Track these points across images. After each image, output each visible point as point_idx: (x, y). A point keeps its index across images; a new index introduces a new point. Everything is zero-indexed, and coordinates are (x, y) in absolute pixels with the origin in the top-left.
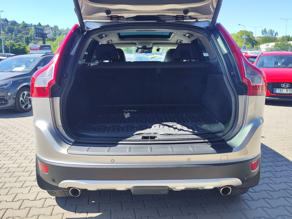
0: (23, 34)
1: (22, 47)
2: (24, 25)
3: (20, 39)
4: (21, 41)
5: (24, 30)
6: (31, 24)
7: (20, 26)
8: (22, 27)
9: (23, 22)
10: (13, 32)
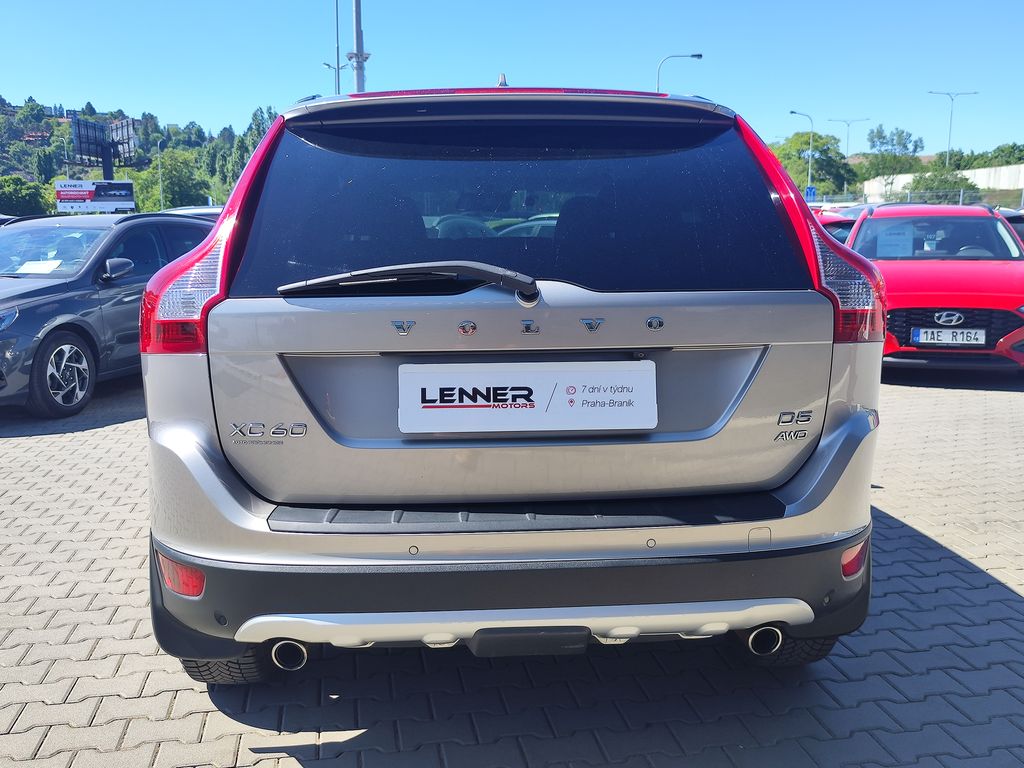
0: (28, 142)
1: (28, 188)
2: (32, 109)
3: (20, 161)
4: (21, 167)
5: (33, 130)
6: (58, 106)
7: (19, 116)
8: (26, 118)
9: (31, 99)
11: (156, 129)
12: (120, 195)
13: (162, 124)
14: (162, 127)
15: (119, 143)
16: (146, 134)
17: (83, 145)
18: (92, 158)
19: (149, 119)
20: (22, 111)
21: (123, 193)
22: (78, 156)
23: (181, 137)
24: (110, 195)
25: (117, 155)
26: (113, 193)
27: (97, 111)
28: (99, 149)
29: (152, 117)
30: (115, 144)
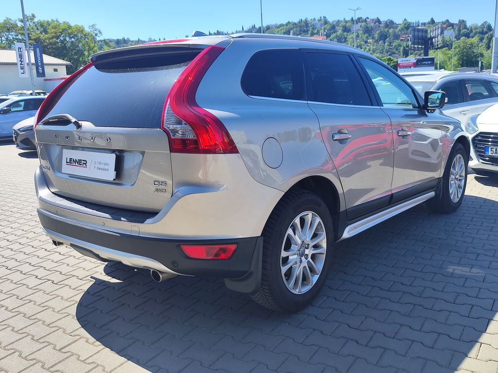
0: (402, 40)
1: (394, 62)
2: (405, 24)
3: (397, 50)
4: (397, 52)
5: (404, 34)
6: (417, 22)
7: (399, 28)
8: (402, 29)
9: (405, 20)
10: (387, 38)
11: (465, 27)
12: (428, 64)
13: (468, 25)
14: (468, 26)
15: (433, 37)
16: (459, 30)
17: (416, 40)
18: (420, 46)
19: (462, 23)
20: (400, 26)
21: (429, 62)
22: (412, 46)
23: (478, 30)
24: (423, 64)
25: (432, 43)
26: (424, 63)
27: (436, 22)
28: (423, 41)
29: (463, 21)
30: (431, 38)
